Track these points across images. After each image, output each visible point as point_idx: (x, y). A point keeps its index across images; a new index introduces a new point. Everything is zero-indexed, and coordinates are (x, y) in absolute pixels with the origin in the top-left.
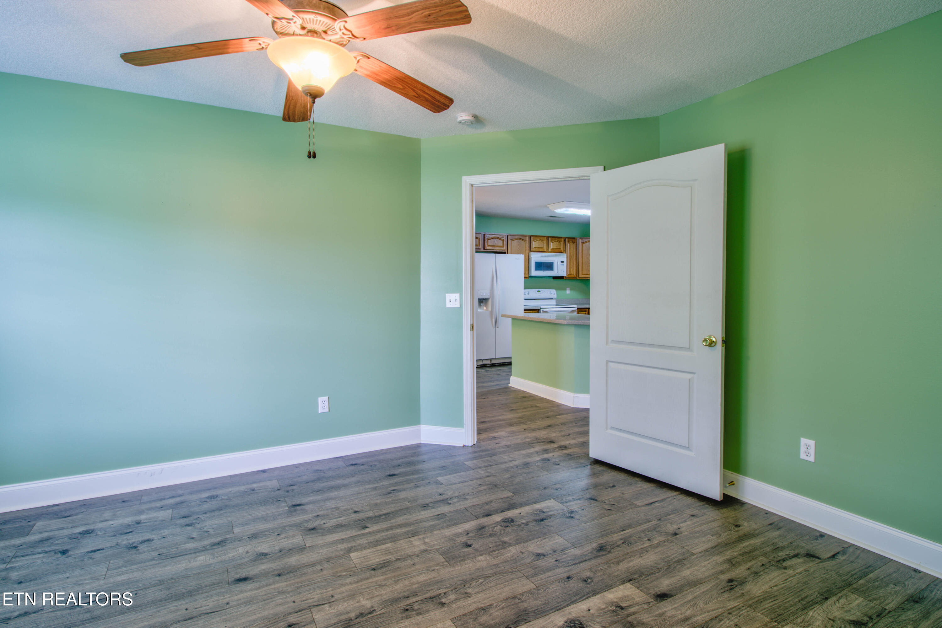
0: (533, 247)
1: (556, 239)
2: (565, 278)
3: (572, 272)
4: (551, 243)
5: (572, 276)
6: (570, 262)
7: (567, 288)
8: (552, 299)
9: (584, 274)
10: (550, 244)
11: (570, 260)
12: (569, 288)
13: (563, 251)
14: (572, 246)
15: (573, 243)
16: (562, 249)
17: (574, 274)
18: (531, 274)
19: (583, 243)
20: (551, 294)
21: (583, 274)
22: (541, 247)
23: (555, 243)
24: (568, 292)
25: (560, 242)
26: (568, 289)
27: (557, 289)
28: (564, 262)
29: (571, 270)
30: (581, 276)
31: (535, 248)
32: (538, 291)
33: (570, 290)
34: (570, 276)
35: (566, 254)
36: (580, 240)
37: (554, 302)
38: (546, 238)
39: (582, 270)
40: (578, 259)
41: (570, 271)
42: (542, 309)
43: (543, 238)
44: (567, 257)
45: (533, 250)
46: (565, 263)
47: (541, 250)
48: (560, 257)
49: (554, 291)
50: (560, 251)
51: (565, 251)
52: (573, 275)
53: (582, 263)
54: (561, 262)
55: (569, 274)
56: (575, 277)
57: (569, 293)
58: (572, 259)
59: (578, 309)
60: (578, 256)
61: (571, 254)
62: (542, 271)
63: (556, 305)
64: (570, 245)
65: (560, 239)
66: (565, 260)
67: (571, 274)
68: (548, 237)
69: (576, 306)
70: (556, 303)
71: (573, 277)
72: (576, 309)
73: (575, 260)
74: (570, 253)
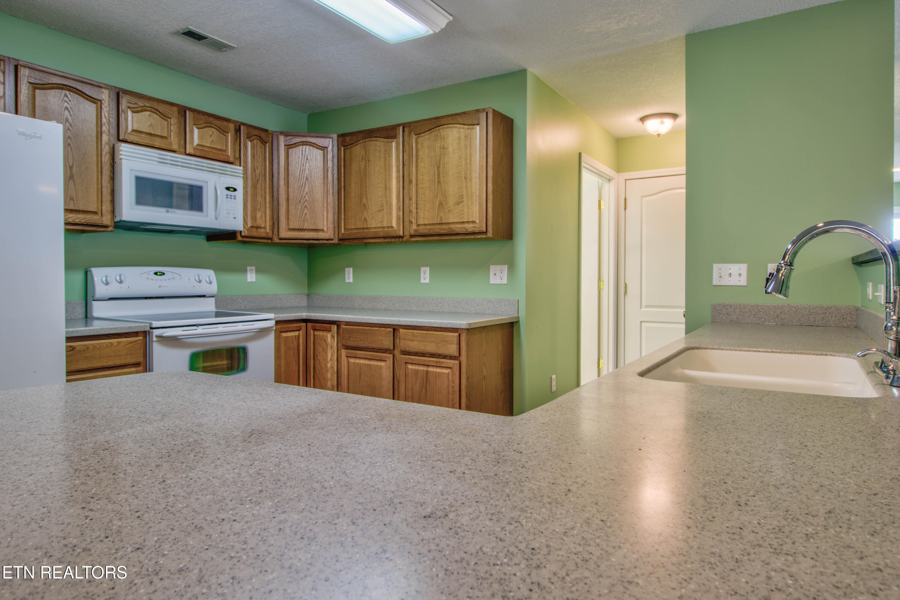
0: (130, 130)
1: (211, 119)
2: (240, 238)
3: (260, 222)
4: (196, 131)
5: (262, 233)
6: (254, 195)
7: (249, 268)
8: (204, 296)
9: (294, 230)
10: (192, 132)
11: (254, 187)
12: (254, 268)
13: (231, 160)
14: (259, 150)
15: (264, 142)
16: (230, 152)
17: (265, 228)
18: (121, 214)
19: (289, 147)
20: (200, 281)
21: (290, 230)
22: (159, 133)
23: (210, 131)
24: (251, 277)
25: (223, 132)
26: (251, 270)
27: (218, 269)
28: (235, 190)
29: (259, 215)
30: (284, 234)
31: (133, 131)
32: (156, 274)
33: (258, 271)
34: (254, 233)
35: (241, 168)
36: (282, 138)
37: (210, 305)
38: (175, 109)
39: (288, 219)
40: (275, 189)
41: (254, 218)
42: (156, 332)
43: (168, 107)
44: (245, 179)
45: (131, 138)
46: (240, 194)
47: (158, 142)
48: (223, 173)
49: (208, 274)
50: (222, 158)
51: (237, 160)
52: (263, 230)
53: (288, 199)
54: (228, 189)
55: (252, 227)
56: (270, 235)
57: (254, 280)
58: (259, 186)
59: (278, 322)
60: (275, 180)
61: (258, 172)
62: (164, 210)
63: (218, 314)
64: (253, 147)
65: (225, 123)
66: (238, 183)
67: (257, 228)
68: (183, 110)
69: (271, 316)
70: (216, 307)
71: (264, 235)
72: (272, 323)
73: (268, 190)
74: (254, 170)
